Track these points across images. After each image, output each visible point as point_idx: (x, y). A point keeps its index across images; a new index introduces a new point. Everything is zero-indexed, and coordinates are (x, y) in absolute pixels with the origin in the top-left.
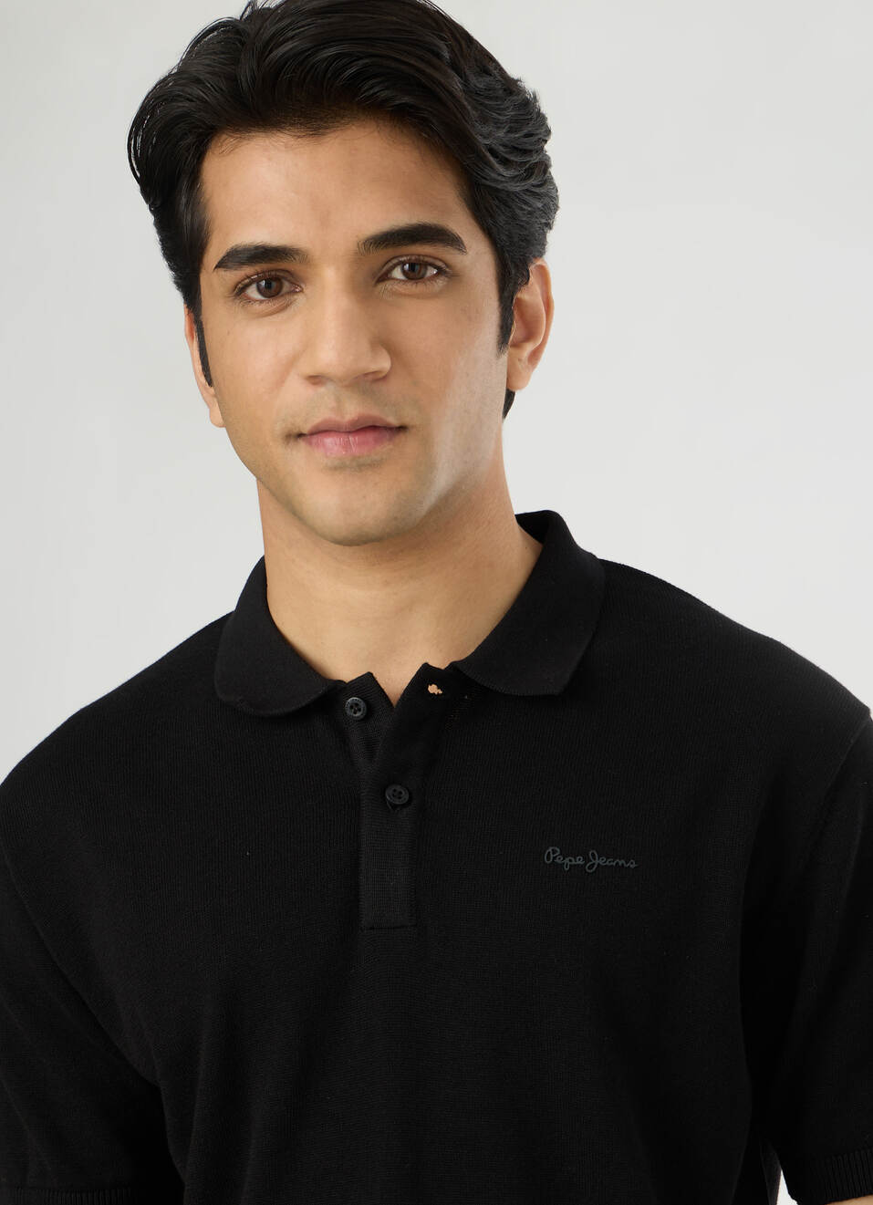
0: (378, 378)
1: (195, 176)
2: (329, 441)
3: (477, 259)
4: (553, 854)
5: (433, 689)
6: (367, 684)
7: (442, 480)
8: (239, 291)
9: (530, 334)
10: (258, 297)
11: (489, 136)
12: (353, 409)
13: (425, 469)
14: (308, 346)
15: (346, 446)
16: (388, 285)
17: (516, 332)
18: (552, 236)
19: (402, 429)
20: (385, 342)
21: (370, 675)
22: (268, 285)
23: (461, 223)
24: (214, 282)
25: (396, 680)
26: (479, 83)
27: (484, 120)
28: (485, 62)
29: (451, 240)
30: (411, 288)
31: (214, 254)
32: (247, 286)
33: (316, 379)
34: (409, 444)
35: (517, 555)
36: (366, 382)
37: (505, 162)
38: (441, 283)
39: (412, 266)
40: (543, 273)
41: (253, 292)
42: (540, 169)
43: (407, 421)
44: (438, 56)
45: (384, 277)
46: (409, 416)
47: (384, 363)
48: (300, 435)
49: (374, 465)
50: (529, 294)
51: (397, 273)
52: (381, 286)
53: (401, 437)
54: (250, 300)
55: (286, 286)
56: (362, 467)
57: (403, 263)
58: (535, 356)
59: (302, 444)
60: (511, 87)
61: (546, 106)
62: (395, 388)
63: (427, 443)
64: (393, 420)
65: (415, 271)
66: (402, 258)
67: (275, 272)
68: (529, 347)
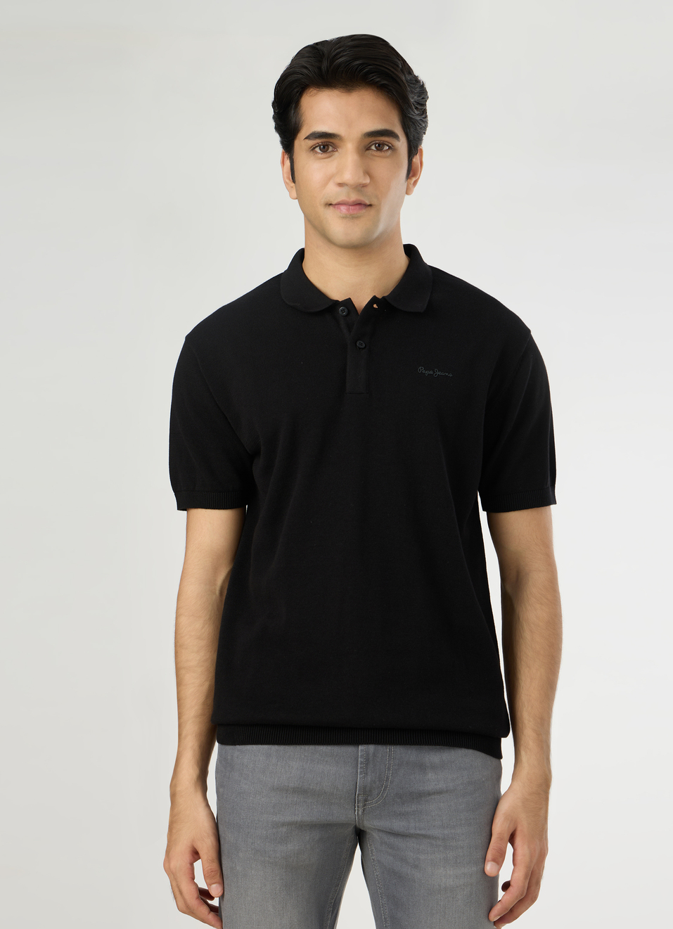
0: (364, 186)
1: (297, 103)
2: (343, 208)
3: (402, 144)
4: (421, 369)
5: (375, 306)
6: (348, 303)
7: (381, 227)
8: (313, 149)
9: (414, 175)
10: (319, 151)
11: (413, 99)
12: (354, 197)
13: (376, 223)
14: (339, 171)
15: (348, 210)
16: (370, 152)
17: (411, 174)
18: (425, 138)
19: (370, 205)
20: (368, 173)
21: (350, 299)
22: (324, 147)
23: (398, 130)
24: (301, 144)
25: (361, 301)
26: (409, 77)
27: (412, 92)
28: (410, 71)
29: (396, 137)
30: (379, 153)
31: (304, 132)
32: (316, 147)
33: (340, 185)
34: (372, 212)
35: (402, 261)
36: (360, 188)
37: (416, 108)
38: (390, 152)
39: (379, 145)
40: (421, 150)
41: (317, 149)
42: (424, 112)
43: (372, 203)
44: (398, 66)
45: (368, 149)
46: (374, 201)
47: (367, 181)
48: (331, 204)
49: (358, 218)
50: (416, 160)
51: (373, 147)
52: (368, 152)
53: (369, 208)
54: (317, 152)
55: (331, 149)
56: (353, 218)
57: (376, 144)
58: (415, 183)
59: (331, 207)
60: (416, 80)
61: (428, 87)
62: (369, 190)
63: (378, 211)
64: (368, 203)
65: (380, 147)
66: (376, 141)
67: (327, 143)
68: (414, 179)
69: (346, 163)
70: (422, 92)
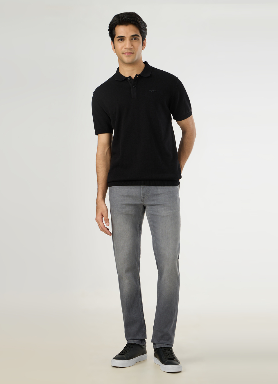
0: (132, 48)
1: (114, 29)
2: (127, 54)
3: (140, 38)
4: (150, 90)
5: (137, 77)
6: (130, 77)
7: (136, 58)
8: (119, 40)
9: (144, 45)
11: (142, 27)
12: (129, 51)
13: (135, 57)
14: (125, 45)
15: (128, 54)
17: (143, 45)
18: (146, 36)
19: (133, 53)
20: (132, 45)
23: (139, 35)
24: (116, 39)
25: (133, 76)
26: (141, 21)
27: (142, 25)
28: (141, 19)
29: (139, 36)
30: (135, 40)
31: (116, 36)
33: (125, 48)
34: (134, 55)
35: (143, 66)
36: (130, 49)
37: (143, 29)
38: (137, 40)
40: (146, 39)
41: (120, 40)
42: (146, 30)
44: (138, 19)
45: (132, 39)
46: (134, 52)
47: (132, 47)
49: (130, 56)
50: (144, 42)
51: (133, 39)
55: (123, 40)
56: (129, 56)
58: (145, 47)
59: (124, 54)
60: (144, 22)
61: (146, 24)
62: (133, 49)
63: (136, 54)
65: (135, 39)
66: (134, 37)
67: (122, 38)
68: (144, 46)
69: (127, 43)
70: (145, 25)
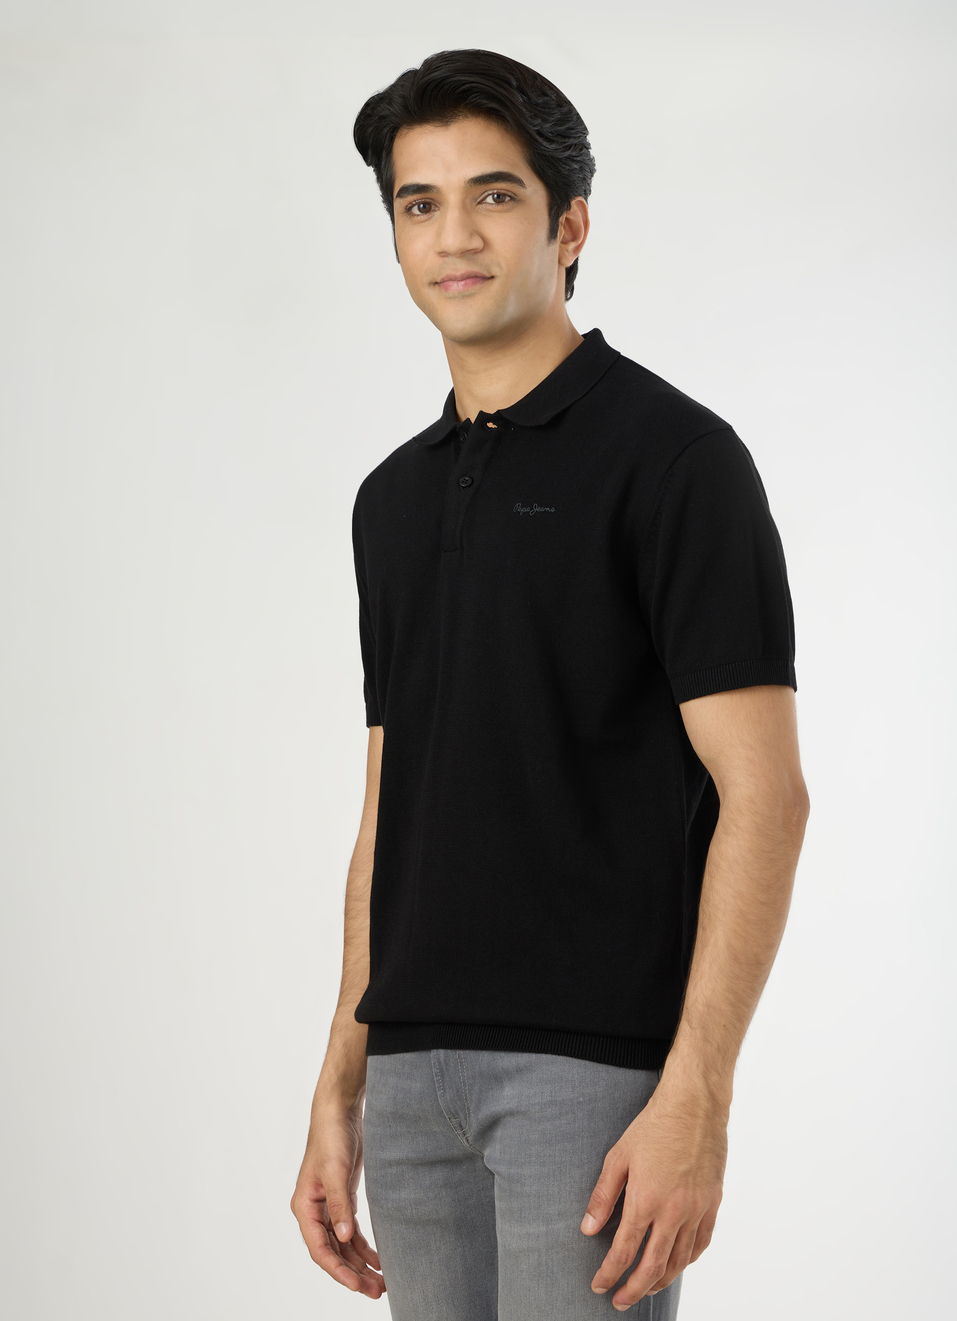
0: (476, 252)
2: (451, 285)
3: (535, 193)
5: (490, 425)
6: (468, 424)
8: (408, 210)
10: (418, 213)
12: (461, 267)
13: (502, 301)
14: (439, 235)
16: (484, 206)
17: (562, 232)
19: (492, 277)
20: (477, 234)
21: (468, 420)
22: (424, 206)
23: (524, 172)
29: (518, 181)
30: (497, 208)
31: (396, 189)
32: (414, 205)
33: (442, 254)
34: (493, 287)
36: (466, 254)
38: (513, 205)
39: (499, 196)
40: (583, 205)
41: (415, 210)
43: (493, 274)
45: (482, 202)
46: (494, 271)
47: (477, 243)
48: (436, 283)
49: (470, 296)
51: (490, 200)
52: (480, 206)
53: (490, 281)
54: (415, 215)
55: (433, 207)
56: (464, 297)
57: (493, 194)
58: (577, 250)
59: (437, 286)
62: (486, 257)
63: (505, 286)
64: (488, 275)
65: (499, 198)
66: (492, 187)
67: (425, 200)
